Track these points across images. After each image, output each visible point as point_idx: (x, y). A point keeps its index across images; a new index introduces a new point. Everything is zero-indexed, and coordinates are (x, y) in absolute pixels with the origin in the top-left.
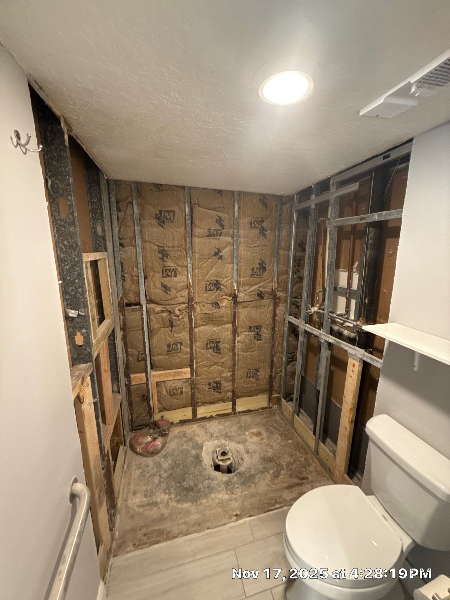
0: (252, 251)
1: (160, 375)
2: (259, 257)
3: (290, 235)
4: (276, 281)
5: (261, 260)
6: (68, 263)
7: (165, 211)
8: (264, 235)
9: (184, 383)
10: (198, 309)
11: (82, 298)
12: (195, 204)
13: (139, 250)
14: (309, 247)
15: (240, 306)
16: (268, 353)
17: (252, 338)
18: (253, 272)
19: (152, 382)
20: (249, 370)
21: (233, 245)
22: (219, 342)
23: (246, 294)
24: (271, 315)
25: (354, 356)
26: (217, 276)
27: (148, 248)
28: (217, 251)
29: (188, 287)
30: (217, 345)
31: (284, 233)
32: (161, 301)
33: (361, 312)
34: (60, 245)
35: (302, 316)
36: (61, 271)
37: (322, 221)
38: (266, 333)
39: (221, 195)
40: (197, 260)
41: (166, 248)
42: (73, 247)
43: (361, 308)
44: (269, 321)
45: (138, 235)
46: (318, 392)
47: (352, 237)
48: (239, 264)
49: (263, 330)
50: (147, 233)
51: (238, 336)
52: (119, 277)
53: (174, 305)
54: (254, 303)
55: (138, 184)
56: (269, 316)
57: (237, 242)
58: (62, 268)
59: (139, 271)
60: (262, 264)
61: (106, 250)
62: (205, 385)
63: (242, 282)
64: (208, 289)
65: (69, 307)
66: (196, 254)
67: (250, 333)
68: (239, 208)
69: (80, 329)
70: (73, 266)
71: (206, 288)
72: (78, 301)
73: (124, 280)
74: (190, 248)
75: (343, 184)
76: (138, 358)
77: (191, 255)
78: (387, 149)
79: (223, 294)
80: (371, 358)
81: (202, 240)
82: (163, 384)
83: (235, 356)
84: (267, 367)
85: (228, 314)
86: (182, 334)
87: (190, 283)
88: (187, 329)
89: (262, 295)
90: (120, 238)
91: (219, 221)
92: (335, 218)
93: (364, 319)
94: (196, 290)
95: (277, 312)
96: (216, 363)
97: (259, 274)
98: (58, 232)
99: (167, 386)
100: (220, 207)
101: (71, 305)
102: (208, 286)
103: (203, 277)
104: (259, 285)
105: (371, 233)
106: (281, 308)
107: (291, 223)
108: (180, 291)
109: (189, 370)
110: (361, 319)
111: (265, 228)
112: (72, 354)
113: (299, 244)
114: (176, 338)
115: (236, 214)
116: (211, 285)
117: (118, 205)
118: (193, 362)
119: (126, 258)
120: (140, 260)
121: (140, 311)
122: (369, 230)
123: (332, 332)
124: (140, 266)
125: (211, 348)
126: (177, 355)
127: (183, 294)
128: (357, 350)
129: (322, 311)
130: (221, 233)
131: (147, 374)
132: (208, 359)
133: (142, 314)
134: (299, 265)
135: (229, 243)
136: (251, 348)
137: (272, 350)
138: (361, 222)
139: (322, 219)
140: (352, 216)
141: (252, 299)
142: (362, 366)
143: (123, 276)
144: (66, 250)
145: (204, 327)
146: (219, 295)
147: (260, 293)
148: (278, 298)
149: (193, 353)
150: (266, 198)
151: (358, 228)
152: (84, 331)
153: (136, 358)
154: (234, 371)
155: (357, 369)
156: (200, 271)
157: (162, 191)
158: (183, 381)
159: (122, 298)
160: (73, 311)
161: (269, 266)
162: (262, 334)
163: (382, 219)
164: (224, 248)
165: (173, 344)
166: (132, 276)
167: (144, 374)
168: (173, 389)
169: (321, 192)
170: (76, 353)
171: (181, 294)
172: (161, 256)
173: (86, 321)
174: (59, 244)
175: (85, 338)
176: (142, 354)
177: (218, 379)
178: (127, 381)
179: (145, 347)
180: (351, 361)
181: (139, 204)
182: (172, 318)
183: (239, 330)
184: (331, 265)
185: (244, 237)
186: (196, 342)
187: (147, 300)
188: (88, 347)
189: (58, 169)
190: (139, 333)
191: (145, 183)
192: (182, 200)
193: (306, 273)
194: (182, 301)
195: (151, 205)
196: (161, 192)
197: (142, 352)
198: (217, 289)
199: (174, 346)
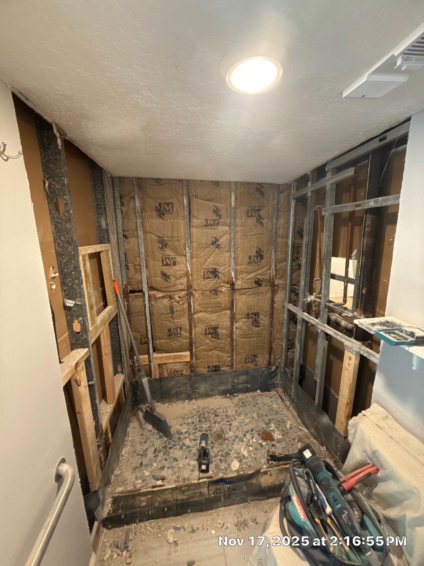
0: (249, 240)
1: (162, 358)
2: (256, 245)
3: (288, 223)
4: (274, 269)
5: (259, 248)
6: (65, 257)
7: (165, 204)
8: (262, 224)
9: (184, 365)
10: (197, 295)
11: (78, 289)
12: (193, 196)
13: (141, 241)
14: (306, 235)
15: (238, 293)
16: (266, 339)
17: (250, 325)
18: (250, 260)
19: (154, 364)
20: (247, 355)
21: (230, 233)
22: (218, 328)
23: (243, 282)
24: (270, 302)
25: (350, 348)
26: (214, 264)
27: (148, 238)
28: (214, 240)
29: (187, 274)
30: (215, 331)
31: (282, 221)
32: (161, 288)
33: (358, 302)
34: (58, 241)
35: (300, 304)
36: (59, 264)
37: (319, 208)
38: (264, 320)
39: (218, 186)
40: (195, 249)
41: (165, 239)
42: (70, 242)
43: (359, 298)
44: (267, 308)
45: (140, 227)
46: (316, 382)
47: (350, 224)
48: (236, 252)
49: (261, 316)
50: (147, 224)
51: (236, 322)
52: (123, 266)
53: (174, 291)
54: (251, 290)
55: (139, 179)
56: (267, 303)
57: (234, 231)
58: (60, 262)
59: (141, 260)
60: (259, 252)
61: (109, 242)
62: (204, 368)
63: (239, 270)
64: (206, 277)
65: (66, 297)
66: (194, 244)
67: (248, 320)
68: (236, 198)
69: (78, 316)
70: (70, 259)
71: (204, 276)
72: (75, 291)
73: (128, 269)
74: (189, 238)
75: (339, 169)
76: (141, 341)
77: (189, 244)
78: (383, 131)
79: (220, 281)
80: (367, 352)
81: (200, 230)
82: (164, 366)
83: (233, 341)
84: (266, 353)
85: (226, 300)
86: (182, 319)
87: (188, 271)
88: (187, 315)
89: (260, 282)
90: (123, 231)
91: (216, 211)
92: (331, 205)
93: (362, 310)
94: (195, 278)
95: (276, 299)
96: (215, 348)
97: (256, 262)
98: (56, 228)
99: (168, 368)
100: (217, 198)
101: (68, 295)
102: (206, 274)
103: (201, 266)
104: (256, 273)
105: (369, 220)
106: (280, 295)
107: (289, 211)
108: (180, 278)
109: (188, 353)
110: (358, 310)
111: (262, 216)
112: (71, 340)
113: (298, 231)
114: (176, 323)
115: (233, 204)
116: (209, 273)
117: (122, 200)
118: (192, 346)
119: (129, 249)
120: (143, 250)
121: (142, 298)
122: (366, 217)
123: (329, 322)
124: (143, 256)
125: (209, 333)
126: (177, 339)
127: (182, 281)
128: (354, 343)
129: (319, 300)
130: (218, 223)
131: (149, 357)
132: (207, 344)
133: (145, 301)
134: (298, 253)
135: (226, 232)
136: (249, 334)
137: (271, 337)
138: (357, 209)
139: (318, 206)
140: (350, 202)
141: (250, 287)
142: (359, 360)
143: (127, 266)
144: (63, 245)
145: (203, 314)
146: (217, 283)
147: (257, 280)
148: (277, 286)
149: (192, 338)
150: (263, 187)
151: (357, 215)
152: (81, 319)
153: (139, 341)
154: (232, 356)
155: (354, 362)
156: (198, 259)
157: (162, 185)
158: (182, 363)
159: (126, 285)
160: (70, 301)
161: (266, 254)
162: (260, 321)
163: (379, 205)
164: (221, 237)
165: (173, 329)
166: (135, 265)
167: (147, 356)
168: (174, 372)
169: (317, 180)
170: (74, 338)
171: (180, 282)
172: (161, 246)
173: (82, 310)
174: (56, 239)
175: (82, 325)
176: (144, 338)
177: (216, 364)
178: (132, 362)
179: (147, 331)
180: (347, 354)
181: (141, 199)
182: (172, 304)
183: (237, 317)
184: (327, 253)
185: (241, 226)
186: (195, 327)
187: (149, 288)
188: (85, 333)
189: (54, 171)
190: (141, 318)
191: (146, 179)
192: (181, 193)
193: (303, 261)
194: (181, 288)
195: (152, 199)
196: (160, 186)
197: (144, 336)
198: (215, 277)
199: (174, 330)
